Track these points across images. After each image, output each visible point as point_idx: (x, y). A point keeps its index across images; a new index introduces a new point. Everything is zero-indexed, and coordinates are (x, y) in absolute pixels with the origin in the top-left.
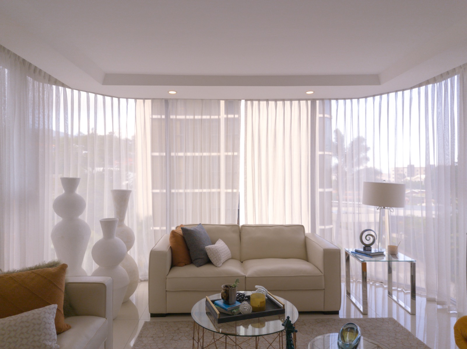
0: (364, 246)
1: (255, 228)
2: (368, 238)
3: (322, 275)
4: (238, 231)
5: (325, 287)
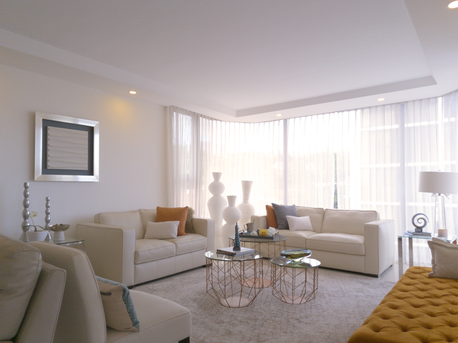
0: (416, 228)
1: (335, 211)
2: (420, 221)
3: (362, 244)
4: (323, 212)
5: (365, 253)
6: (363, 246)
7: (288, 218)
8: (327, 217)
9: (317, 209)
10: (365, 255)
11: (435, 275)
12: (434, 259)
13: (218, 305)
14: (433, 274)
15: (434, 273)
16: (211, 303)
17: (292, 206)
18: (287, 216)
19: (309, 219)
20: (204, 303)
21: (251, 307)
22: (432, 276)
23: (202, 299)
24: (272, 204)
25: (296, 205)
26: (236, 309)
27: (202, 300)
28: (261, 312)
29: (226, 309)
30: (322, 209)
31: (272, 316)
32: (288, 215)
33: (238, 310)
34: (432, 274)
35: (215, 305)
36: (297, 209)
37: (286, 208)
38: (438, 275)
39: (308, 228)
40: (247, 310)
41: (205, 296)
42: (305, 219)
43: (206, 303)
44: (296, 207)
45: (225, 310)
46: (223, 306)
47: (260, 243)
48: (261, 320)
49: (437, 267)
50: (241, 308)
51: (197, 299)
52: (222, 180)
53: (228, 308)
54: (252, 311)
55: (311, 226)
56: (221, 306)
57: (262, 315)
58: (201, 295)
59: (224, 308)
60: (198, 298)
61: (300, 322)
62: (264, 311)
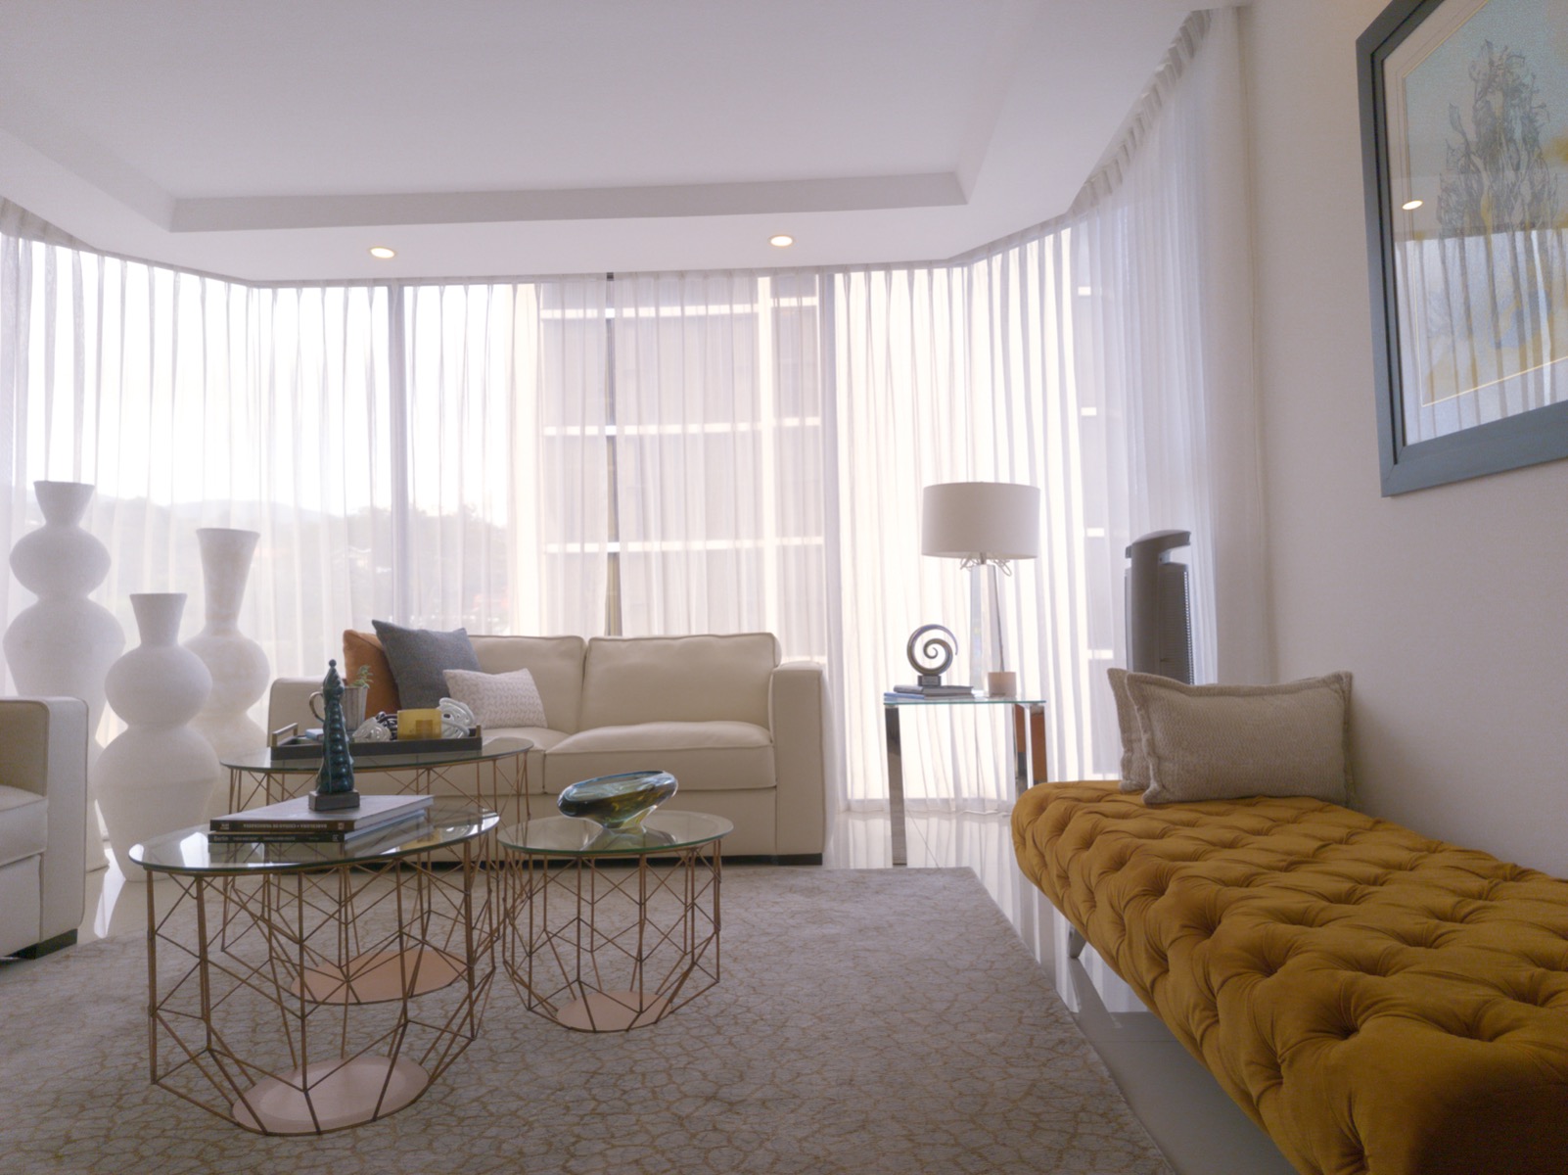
0: (920, 674)
1: (627, 643)
2: (931, 651)
3: (766, 746)
4: (579, 654)
5: (777, 780)
6: (771, 752)
7: (454, 677)
8: (596, 670)
9: (554, 642)
10: (775, 787)
11: (1167, 796)
12: (1153, 739)
13: (236, 1138)
14: (1159, 793)
15: (1164, 787)
16: (183, 1141)
17: (455, 632)
18: (449, 672)
19: (533, 682)
20: (136, 1151)
21: (440, 1102)
22: (1158, 801)
23: (109, 1129)
24: (376, 624)
25: (469, 633)
26: (360, 1131)
27: (107, 1137)
28: (514, 1114)
29: (298, 1150)
30: (579, 640)
31: (582, 1117)
32: (446, 668)
33: (379, 1134)
34: (1155, 795)
35: (214, 1145)
36: (476, 644)
37: (437, 639)
38: (1179, 794)
39: (532, 715)
40: (428, 1124)
41: (121, 1108)
42: (519, 681)
43: (146, 1150)
44: (470, 639)
45: (299, 1157)
46: (276, 1141)
47: (429, 770)
48: (546, 1153)
49: (1171, 765)
50: (386, 1121)
51: (68, 1140)
52: (88, 523)
53: (311, 1143)
54: (461, 1120)
55: (541, 709)
56: (262, 1143)
57: (530, 1125)
58: (83, 1108)
59: (285, 1148)
60: (75, 1135)
61: (731, 1104)
62: (521, 1103)
